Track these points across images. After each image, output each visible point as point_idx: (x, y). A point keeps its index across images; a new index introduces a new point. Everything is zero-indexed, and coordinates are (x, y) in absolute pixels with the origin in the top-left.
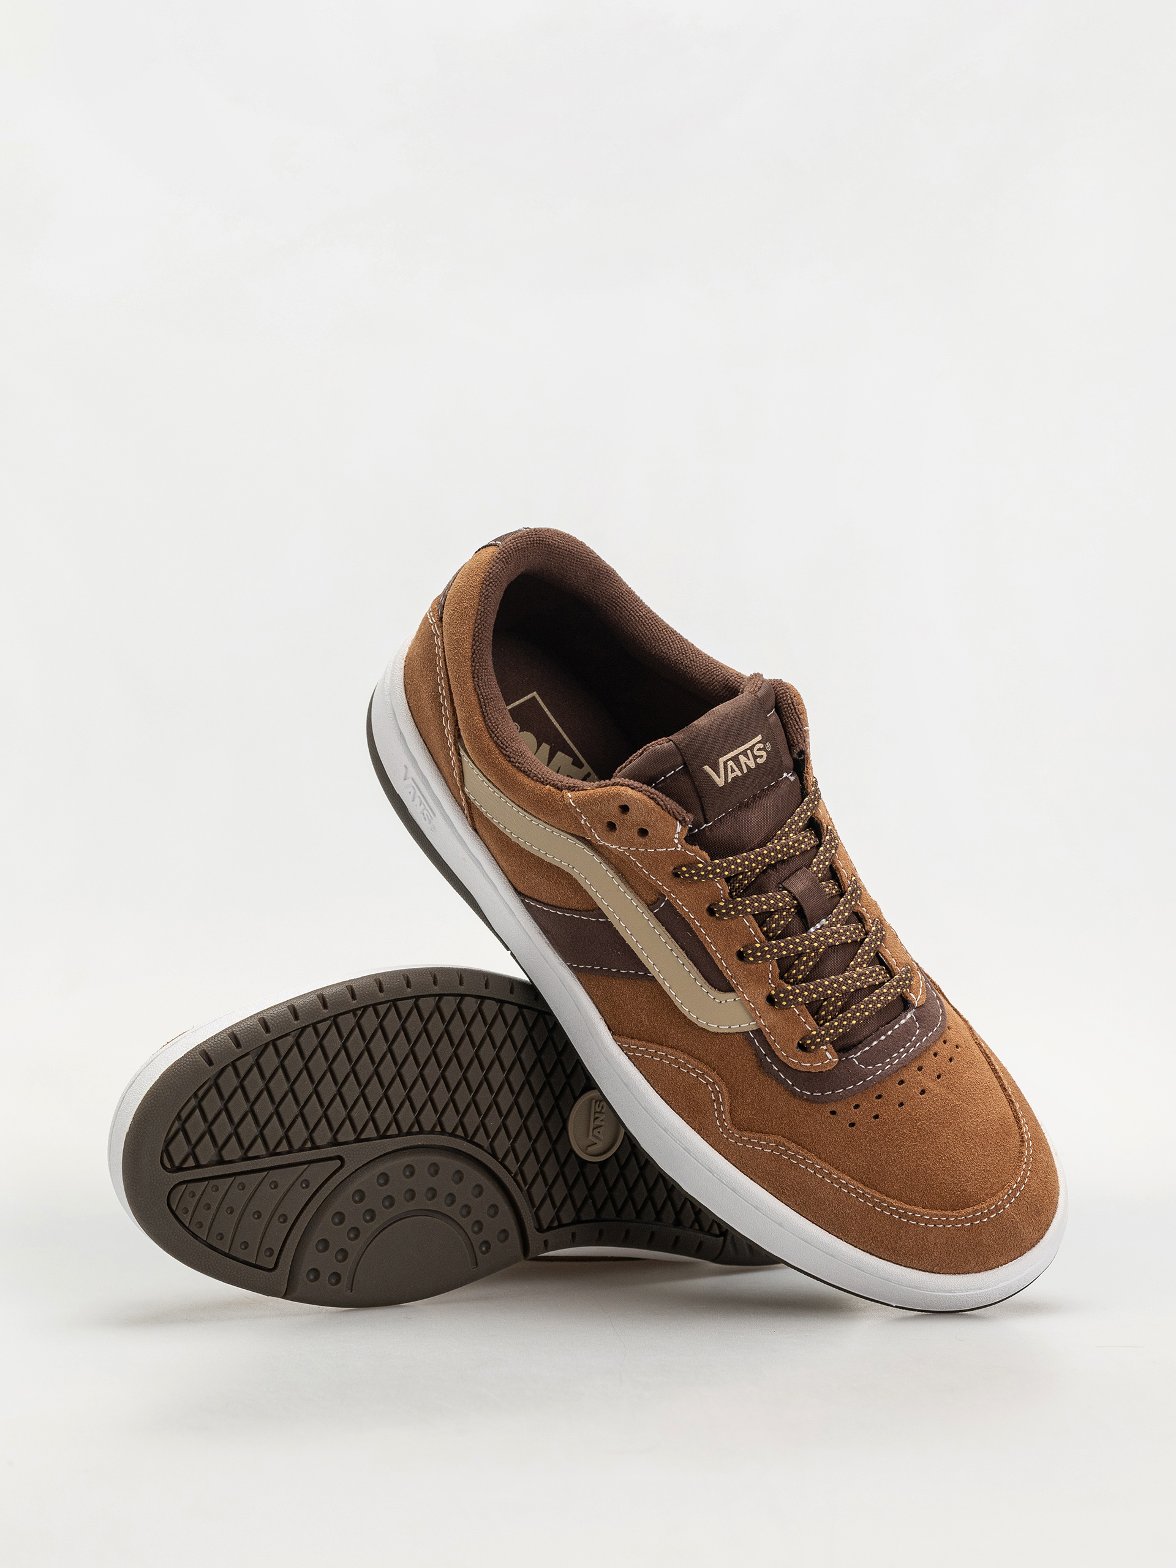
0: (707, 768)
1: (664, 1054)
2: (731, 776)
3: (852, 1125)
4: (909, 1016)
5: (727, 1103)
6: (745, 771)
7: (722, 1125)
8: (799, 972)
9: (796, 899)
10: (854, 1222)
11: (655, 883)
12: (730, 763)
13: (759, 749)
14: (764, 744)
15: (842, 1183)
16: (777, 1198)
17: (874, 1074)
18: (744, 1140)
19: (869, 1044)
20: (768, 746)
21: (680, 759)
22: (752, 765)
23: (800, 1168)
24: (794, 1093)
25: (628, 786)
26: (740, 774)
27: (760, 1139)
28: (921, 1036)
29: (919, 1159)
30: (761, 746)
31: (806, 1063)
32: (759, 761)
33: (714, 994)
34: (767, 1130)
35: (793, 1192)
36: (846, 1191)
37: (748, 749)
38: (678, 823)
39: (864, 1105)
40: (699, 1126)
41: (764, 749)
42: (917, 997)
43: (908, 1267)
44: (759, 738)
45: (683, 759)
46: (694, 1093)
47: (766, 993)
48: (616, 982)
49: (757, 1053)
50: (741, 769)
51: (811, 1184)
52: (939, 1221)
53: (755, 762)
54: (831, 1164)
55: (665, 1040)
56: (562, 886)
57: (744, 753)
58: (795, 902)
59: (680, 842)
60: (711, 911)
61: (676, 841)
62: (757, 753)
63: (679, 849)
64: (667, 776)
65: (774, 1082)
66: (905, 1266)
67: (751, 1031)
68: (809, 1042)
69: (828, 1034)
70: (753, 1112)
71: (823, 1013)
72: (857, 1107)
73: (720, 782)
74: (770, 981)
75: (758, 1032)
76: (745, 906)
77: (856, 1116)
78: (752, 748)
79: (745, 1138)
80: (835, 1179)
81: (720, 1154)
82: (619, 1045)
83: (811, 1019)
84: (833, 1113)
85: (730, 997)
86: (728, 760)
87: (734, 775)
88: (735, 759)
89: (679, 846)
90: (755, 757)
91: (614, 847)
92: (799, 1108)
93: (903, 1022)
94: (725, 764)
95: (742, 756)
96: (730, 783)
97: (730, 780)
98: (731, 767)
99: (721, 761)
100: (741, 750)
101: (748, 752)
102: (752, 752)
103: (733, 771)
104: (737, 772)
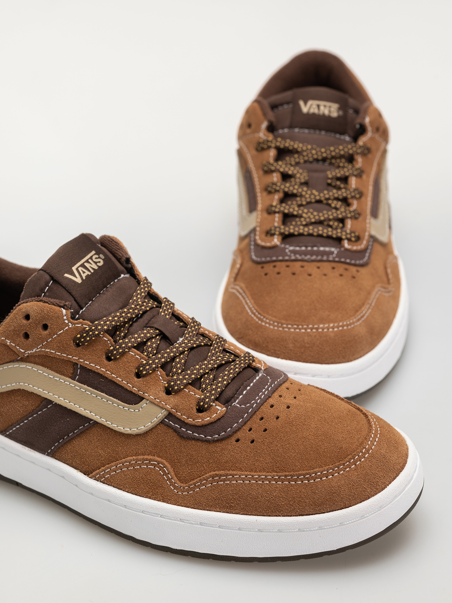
0: (66, 275)
1: (121, 465)
2: (84, 276)
3: (252, 442)
4: (260, 375)
5: (171, 470)
6: (92, 271)
7: (175, 487)
8: (177, 369)
9: (158, 329)
10: (281, 499)
11: (68, 358)
12: (80, 269)
13: (97, 258)
14: (99, 255)
15: (262, 478)
16: (229, 513)
17: (252, 407)
18: (192, 488)
19: (242, 394)
20: (102, 256)
21: (48, 277)
22: (96, 268)
23: (233, 484)
24: (208, 441)
25: (24, 303)
26: (90, 274)
27: (201, 481)
28: (273, 382)
29: (303, 442)
30: (97, 256)
31: (206, 418)
32: (99, 264)
33: (132, 408)
34: (203, 473)
35: (236, 502)
36: (268, 482)
37: (88, 259)
38: (62, 309)
39: (254, 426)
40: (162, 497)
41: (100, 258)
43: (330, 512)
44: (94, 251)
45: (50, 276)
46: (149, 477)
47: (163, 389)
48: (76, 441)
49: (175, 430)
50: (89, 270)
51: (244, 490)
52: (334, 472)
53: (98, 266)
54: (251, 470)
55: (119, 457)
56: (19, 401)
57: (87, 261)
58: (157, 331)
59: (69, 322)
60: (109, 359)
61: (66, 321)
62: (96, 261)
63: (70, 326)
64: (46, 291)
65: (193, 441)
66: (327, 512)
67: (165, 418)
68: (202, 403)
69: (211, 395)
70: (190, 468)
71: (204, 386)
72: (250, 430)
73: (78, 280)
74: (162, 381)
75: (170, 415)
76: (126, 343)
77: (253, 435)
78: (91, 258)
79: (192, 486)
80: (257, 478)
81: (182, 506)
82: (94, 479)
83: (197, 391)
84: (238, 440)
85: (143, 404)
86: (78, 267)
87: (86, 275)
88: (83, 266)
89: (70, 324)
90: (96, 263)
91: (34, 350)
92: (216, 448)
93: (257, 378)
94: (77, 269)
95: (86, 263)
96: (85, 279)
97: (84, 278)
98: (82, 270)
99: (74, 268)
100: (85, 261)
101: (90, 260)
102: (92, 260)
103: (84, 272)
104: (87, 273)
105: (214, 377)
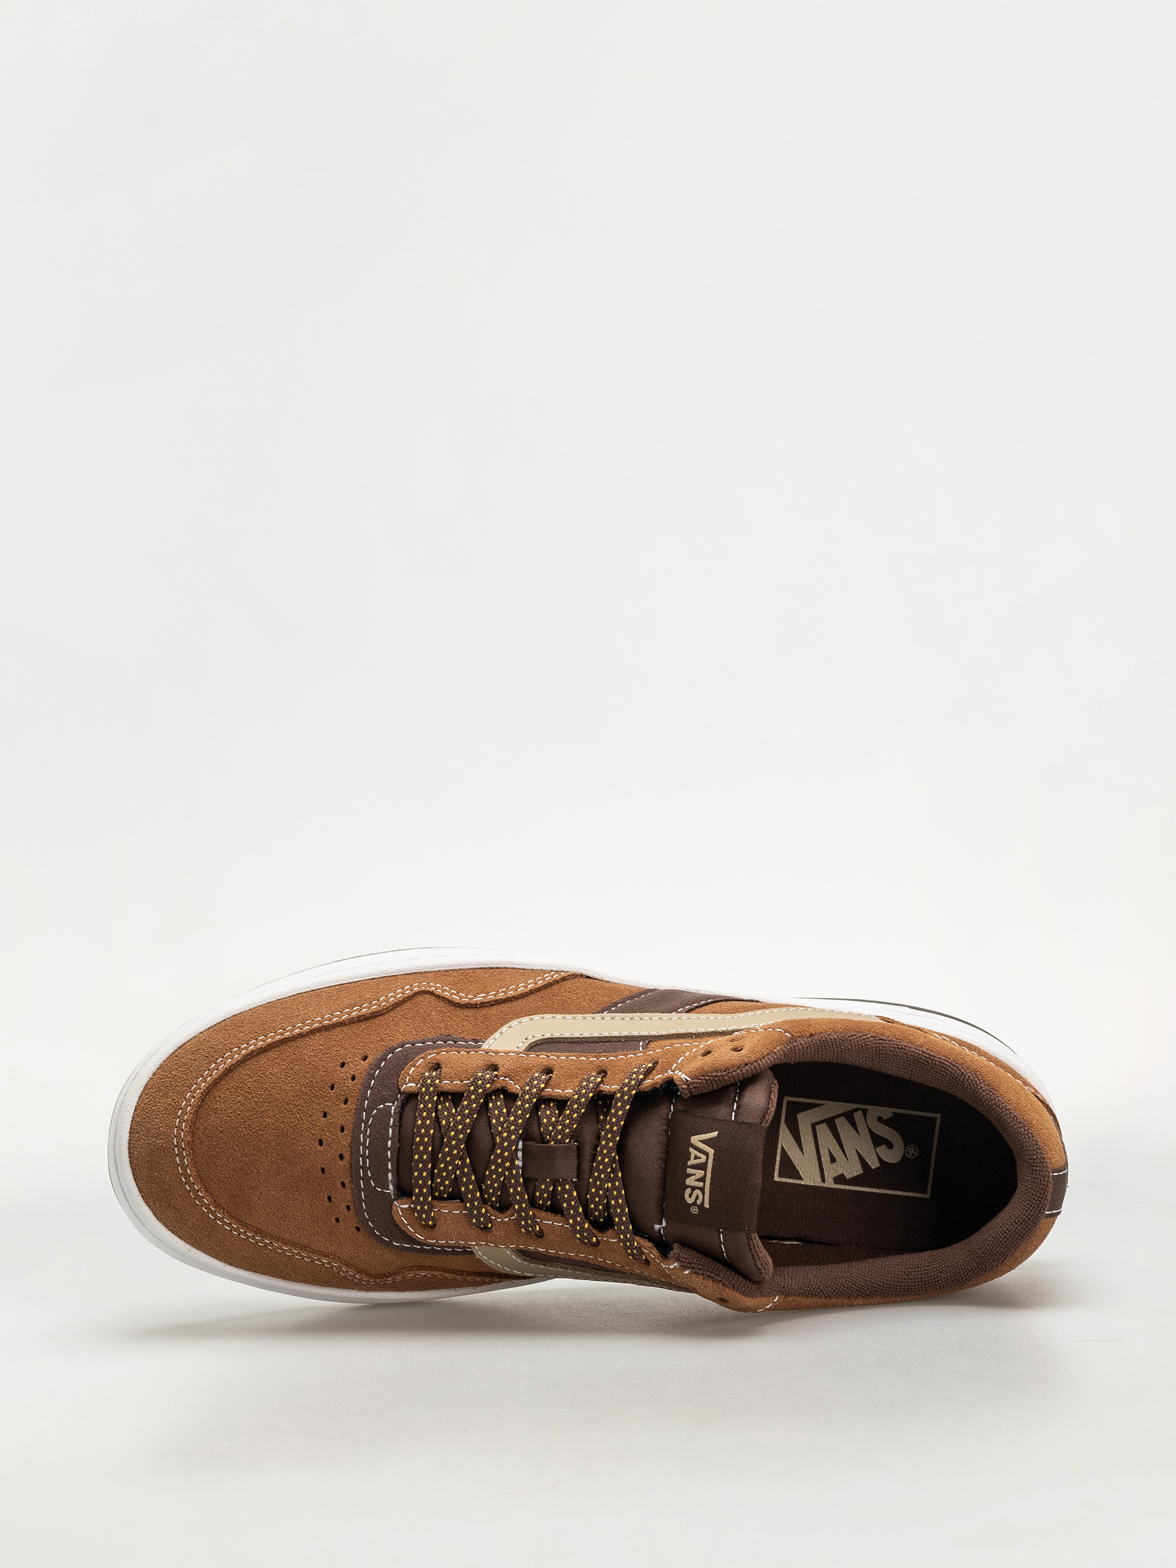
0: (715, 1134)
2: (693, 1153)
4: (391, 1187)
12: (704, 1160)
13: (697, 1197)
14: (698, 1206)
20: (695, 1210)
21: (741, 1120)
22: (689, 1181)
26: (689, 1163)
28: (367, 1183)
30: (699, 1202)
32: (688, 1191)
37: (704, 1185)
38: (689, 1080)
41: (695, 1203)
42: (401, 1209)
44: (707, 1205)
50: (693, 1167)
53: (689, 1186)
57: (703, 1179)
59: (675, 1075)
62: (697, 1192)
71: (447, 1103)
73: (695, 1140)
74: (508, 1079)
76: (582, 1096)
78: (702, 1190)
83: (451, 1089)
85: (523, 1047)
86: (707, 1158)
87: (692, 1156)
88: (702, 1167)
90: (693, 1188)
93: (390, 1175)
94: (707, 1154)
95: (702, 1175)
96: (689, 1148)
97: (691, 1149)
98: (701, 1158)
99: (711, 1151)
100: (707, 1177)
101: (701, 1184)
102: (699, 1188)
103: (696, 1158)
104: (692, 1162)
105: (439, 1123)
